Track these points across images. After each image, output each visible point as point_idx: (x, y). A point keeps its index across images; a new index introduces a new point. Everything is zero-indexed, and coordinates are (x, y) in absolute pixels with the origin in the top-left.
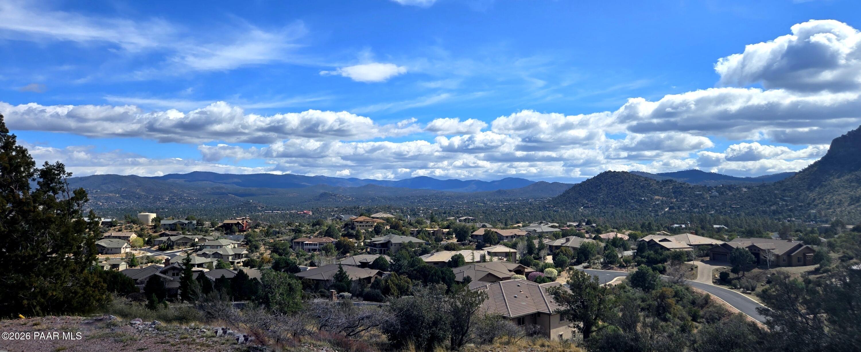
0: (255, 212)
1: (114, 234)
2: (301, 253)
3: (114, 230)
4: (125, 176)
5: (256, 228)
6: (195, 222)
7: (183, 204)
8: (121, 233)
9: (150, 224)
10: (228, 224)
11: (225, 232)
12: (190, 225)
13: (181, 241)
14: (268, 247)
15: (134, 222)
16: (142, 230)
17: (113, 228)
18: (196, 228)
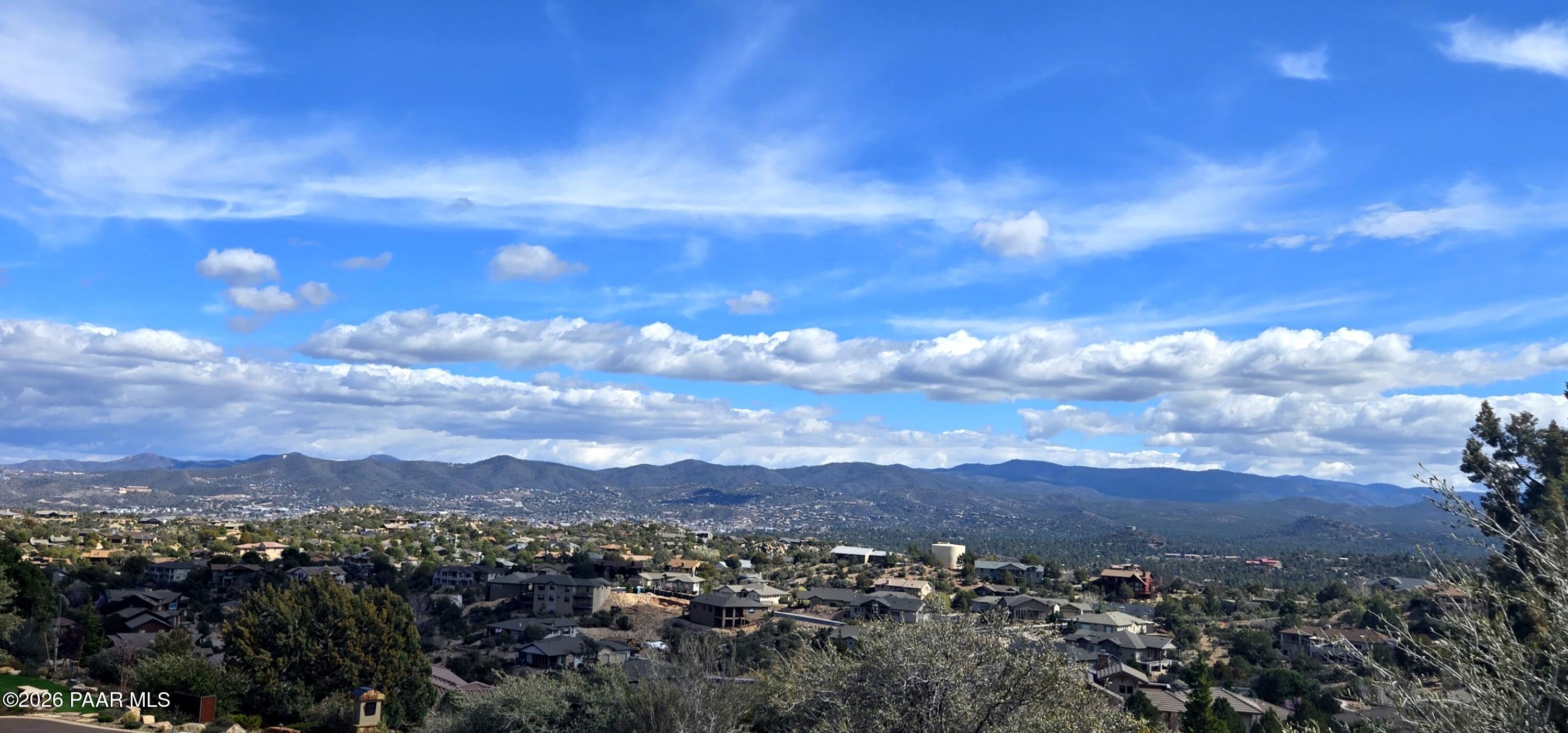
0: (1143, 552)
1: (893, 582)
2: (1305, 663)
3: (891, 573)
4: (885, 467)
5: (1173, 593)
6: (1040, 569)
7: (991, 528)
8: (902, 580)
9: (955, 566)
10: (1111, 578)
11: (1105, 595)
12: (1032, 576)
13: (1027, 609)
14: (1216, 639)
15: (925, 560)
16: (941, 576)
17: (890, 570)
18: (1044, 583)
